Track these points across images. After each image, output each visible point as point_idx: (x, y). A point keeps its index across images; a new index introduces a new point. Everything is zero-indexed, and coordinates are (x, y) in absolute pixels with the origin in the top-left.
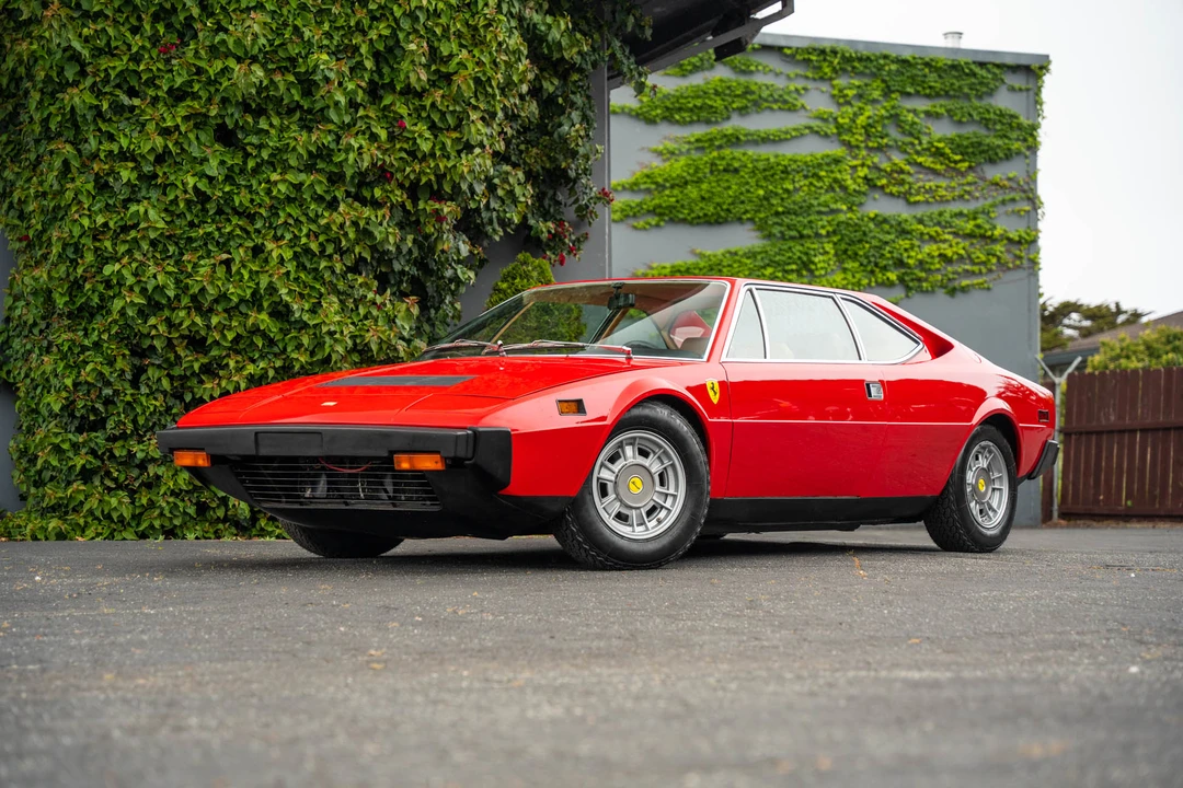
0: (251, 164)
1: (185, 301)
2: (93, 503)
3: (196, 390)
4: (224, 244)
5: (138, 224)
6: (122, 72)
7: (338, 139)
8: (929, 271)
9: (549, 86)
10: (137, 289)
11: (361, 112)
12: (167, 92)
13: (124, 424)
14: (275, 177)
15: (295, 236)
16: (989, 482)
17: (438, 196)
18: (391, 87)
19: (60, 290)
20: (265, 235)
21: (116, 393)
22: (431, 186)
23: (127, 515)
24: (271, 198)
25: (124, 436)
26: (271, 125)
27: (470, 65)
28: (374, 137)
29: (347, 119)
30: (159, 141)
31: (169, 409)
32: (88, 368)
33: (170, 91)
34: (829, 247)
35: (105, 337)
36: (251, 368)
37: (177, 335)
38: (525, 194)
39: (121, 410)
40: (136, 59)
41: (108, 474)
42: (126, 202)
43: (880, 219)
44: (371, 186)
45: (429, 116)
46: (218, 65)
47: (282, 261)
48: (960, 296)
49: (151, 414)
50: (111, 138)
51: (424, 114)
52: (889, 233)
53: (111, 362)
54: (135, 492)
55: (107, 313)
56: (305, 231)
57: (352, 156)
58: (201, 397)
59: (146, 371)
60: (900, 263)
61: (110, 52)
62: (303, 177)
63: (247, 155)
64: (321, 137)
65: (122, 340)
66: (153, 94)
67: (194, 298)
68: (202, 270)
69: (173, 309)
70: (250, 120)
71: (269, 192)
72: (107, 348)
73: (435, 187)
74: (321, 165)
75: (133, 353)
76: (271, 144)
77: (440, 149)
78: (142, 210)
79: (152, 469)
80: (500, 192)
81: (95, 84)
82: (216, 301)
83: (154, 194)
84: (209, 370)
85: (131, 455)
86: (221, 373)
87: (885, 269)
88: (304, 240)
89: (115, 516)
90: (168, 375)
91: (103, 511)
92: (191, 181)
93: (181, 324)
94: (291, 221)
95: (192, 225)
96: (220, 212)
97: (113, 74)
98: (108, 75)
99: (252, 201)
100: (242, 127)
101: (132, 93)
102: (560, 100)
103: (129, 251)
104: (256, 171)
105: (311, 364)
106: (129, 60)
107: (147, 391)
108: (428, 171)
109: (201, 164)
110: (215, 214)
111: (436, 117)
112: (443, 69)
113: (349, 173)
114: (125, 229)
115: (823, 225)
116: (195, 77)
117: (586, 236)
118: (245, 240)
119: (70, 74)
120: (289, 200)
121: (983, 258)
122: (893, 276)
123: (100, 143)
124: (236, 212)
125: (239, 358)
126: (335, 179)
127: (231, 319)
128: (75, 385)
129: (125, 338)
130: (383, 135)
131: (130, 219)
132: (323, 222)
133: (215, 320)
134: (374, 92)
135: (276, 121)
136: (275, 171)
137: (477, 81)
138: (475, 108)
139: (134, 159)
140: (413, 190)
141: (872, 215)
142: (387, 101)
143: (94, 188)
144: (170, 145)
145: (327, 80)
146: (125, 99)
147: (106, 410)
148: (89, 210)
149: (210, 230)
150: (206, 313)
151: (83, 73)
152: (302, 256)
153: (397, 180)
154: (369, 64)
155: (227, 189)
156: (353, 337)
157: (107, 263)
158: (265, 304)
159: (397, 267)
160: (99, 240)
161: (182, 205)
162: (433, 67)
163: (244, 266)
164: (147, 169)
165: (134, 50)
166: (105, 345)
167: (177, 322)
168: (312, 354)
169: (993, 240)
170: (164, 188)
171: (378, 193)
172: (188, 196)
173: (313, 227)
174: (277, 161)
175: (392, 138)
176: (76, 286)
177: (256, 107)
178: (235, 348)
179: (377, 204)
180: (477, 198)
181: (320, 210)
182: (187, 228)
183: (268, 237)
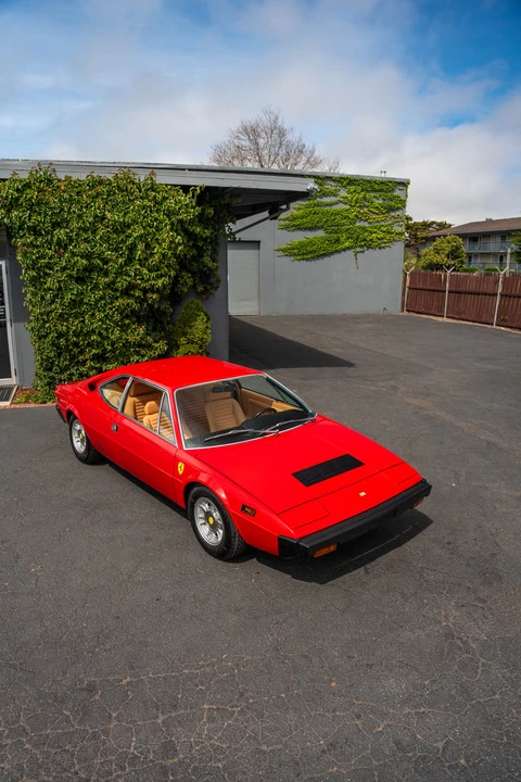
0: (89, 288)
3: (78, 358)
4: (82, 314)
6: (46, 263)
7: (117, 278)
8: (373, 242)
9: (200, 244)
13: (57, 370)
17: (153, 292)
18: (135, 259)
21: (54, 361)
26: (94, 275)
28: (130, 276)
30: (58, 285)
31: (70, 364)
33: (61, 268)
34: (345, 235)
36: (94, 351)
37: (70, 343)
39: (56, 365)
40: (50, 258)
42: (50, 304)
43: (360, 227)
45: (148, 267)
46: (76, 258)
48: (382, 249)
49: (65, 366)
52: (362, 231)
58: (80, 360)
60: (365, 240)
61: (43, 257)
63: (88, 285)
64: (110, 278)
66: (56, 269)
67: (73, 332)
68: (75, 323)
69: (67, 336)
70: (88, 274)
71: (94, 297)
73: (151, 289)
74: (112, 286)
75: (58, 348)
76: (94, 282)
77: (152, 278)
78: (55, 306)
81: (38, 267)
83: (59, 300)
84: (82, 352)
86: (85, 353)
87: (361, 242)
88: (107, 311)
92: (69, 296)
93: (70, 340)
94: (103, 305)
95: (72, 309)
98: (42, 264)
99: (89, 300)
100: (86, 277)
101: (50, 269)
103: (52, 319)
104: (91, 290)
105: (112, 349)
106: (48, 259)
107: (63, 360)
108: (149, 285)
109: (72, 290)
110: (78, 305)
112: (152, 252)
113: (121, 288)
114: (51, 312)
115: (343, 229)
116: (69, 263)
117: (218, 287)
118: (89, 312)
121: (389, 238)
122: (363, 244)
124: (85, 303)
126: (117, 290)
127: (86, 338)
130: (133, 274)
132: (114, 305)
134: (130, 260)
135: (96, 274)
137: (163, 255)
140: (145, 291)
141: (357, 226)
143: (41, 299)
144: (62, 285)
146: (48, 271)
149: (77, 310)
151: (35, 264)
153: (138, 288)
160: (43, 316)
161: (67, 303)
162: (149, 252)
165: (50, 255)
171: (132, 293)
173: (111, 306)
174: (96, 287)
175: (136, 275)
177: (89, 269)
178: (89, 345)
179: (133, 296)
180: (166, 291)
181: (113, 301)
182: (70, 310)
183: (96, 311)
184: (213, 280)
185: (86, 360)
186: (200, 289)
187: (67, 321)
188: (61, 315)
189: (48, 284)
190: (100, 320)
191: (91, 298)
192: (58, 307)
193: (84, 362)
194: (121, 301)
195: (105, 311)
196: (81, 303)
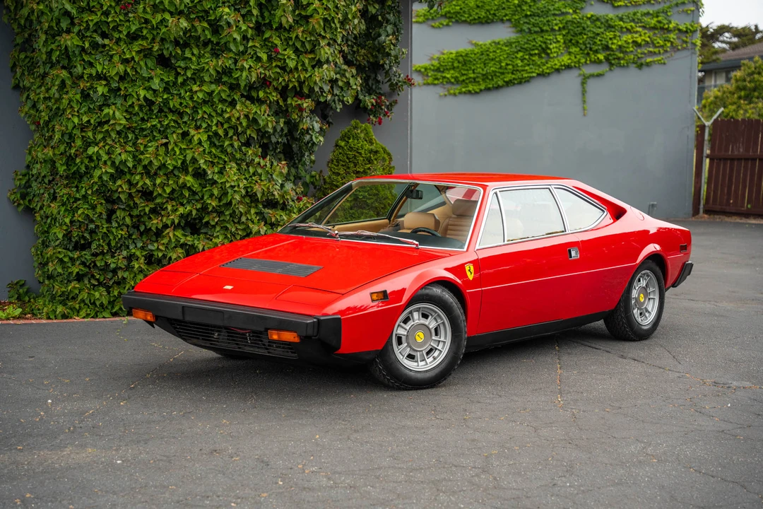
0: (180, 80)
1: (140, 169)
2: (84, 295)
3: (147, 223)
4: (164, 131)
5: (109, 121)
6: (97, 22)
7: (236, 62)
8: (625, 53)
9: (373, 9)
10: (109, 163)
11: (250, 44)
12: (126, 36)
13: (103, 246)
14: (195, 88)
15: (209, 125)
16: (647, 294)
17: (300, 94)
18: (269, 26)
19: (60, 162)
20: (189, 125)
21: (97, 227)
22: (296, 89)
23: (105, 302)
24: (193, 101)
25: (103, 253)
26: (193, 54)
27: (321, 11)
28: (259, 59)
29: (241, 48)
30: (121, 68)
31: (130, 236)
32: (80, 212)
33: (128, 35)
34: (560, 38)
35: (89, 192)
36: (181, 210)
37: (135, 190)
38: (356, 83)
39: (100, 237)
40: (106, 14)
41: (93, 276)
42: (101, 107)
43: (594, 18)
44: (257, 90)
45: (294, 44)
46: (159, 17)
47: (200, 143)
48: (645, 69)
49: (119, 239)
50: (91, 65)
51: (291, 43)
52: (600, 28)
53: (94, 208)
54: (110, 287)
55: (90, 176)
56: (215, 122)
57: (244, 74)
58: (150, 228)
59: (115, 212)
60: (607, 48)
61: (90, 10)
62: (213, 87)
63: (178, 74)
64: (225, 61)
65: (100, 193)
66: (117, 36)
67: (145, 167)
68: (150, 149)
69: (133, 174)
70: (179, 52)
71: (191, 98)
72: (91, 199)
73: (298, 89)
74: (225, 79)
75: (107, 201)
76: (193, 67)
77: (301, 65)
78: (111, 112)
79: (120, 274)
80: (340, 83)
81: (80, 31)
82: (159, 168)
83: (119, 102)
84: (155, 211)
85: (107, 265)
86: (163, 213)
87: (596, 52)
88: (214, 128)
89: (98, 303)
90: (130, 215)
91: (90, 300)
92: (142, 93)
93: (137, 183)
94: (206, 116)
95: (143, 120)
96: (161, 111)
97: (91, 24)
98: (88, 25)
99: (181, 104)
100: (174, 57)
101: (104, 35)
102: (380, 18)
103: (104, 138)
104: (183, 84)
105: (219, 206)
106: (102, 14)
107: (117, 225)
108: (294, 80)
109: (149, 82)
110: (158, 112)
111: (298, 45)
112: (303, 13)
113: (243, 84)
114: (101, 124)
115: (557, 23)
116: (144, 25)
117: (396, 102)
118: (177, 128)
119: (64, 25)
120: (205, 102)
121: (662, 43)
122: (601, 57)
123: (84, 68)
124: (171, 110)
125: (174, 204)
126: (234, 87)
127: (168, 179)
128: (71, 222)
129: (102, 193)
130: (264, 57)
131: (104, 117)
132: (227, 116)
133: (158, 181)
134: (259, 29)
135: (196, 51)
136: (195, 83)
137: (325, 20)
138: (324, 37)
139: (105, 79)
140: (284, 92)
141: (589, 16)
142: (267, 35)
143: (81, 97)
144: (129, 70)
145: (229, 24)
146: (99, 40)
147: (91, 237)
148: (78, 112)
149: (154, 123)
150: (153, 177)
151: (73, 24)
152: (213, 138)
153: (274, 86)
154: (255, 12)
155: (165, 97)
156: (246, 188)
157: (90, 146)
158: (190, 169)
159: (274, 140)
160: (85, 132)
161: (136, 108)
162: (297, 12)
163: (176, 145)
164: (114, 85)
165: (105, 8)
166: (90, 197)
167: (135, 182)
168: (220, 200)
169: (668, 30)
170: (125, 97)
171: (261, 94)
172: (140, 102)
173: (220, 119)
174: (197, 77)
175: (270, 58)
176: (70, 160)
177: (183, 43)
178: (171, 197)
179: (261, 101)
180: (325, 95)
181: (224, 108)
182: (140, 122)
183: (191, 127)
185: (166, 226)
186: (371, 101)
193: (159, 234)
195: (209, 127)
196: (164, 108)
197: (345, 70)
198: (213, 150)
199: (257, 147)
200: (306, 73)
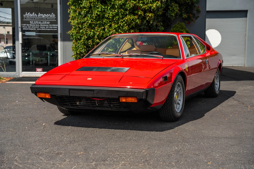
0: (109, 8)
10: (86, 35)
14: (113, 10)
17: (150, 12)
30: (89, 4)
32: (79, 50)
37: (95, 43)
38: (177, 9)
42: (84, 17)
44: (136, 10)
53: (83, 49)
56: (120, 21)
57: (129, 5)
62: (119, 10)
63: (108, 6)
65: (85, 44)
67: (97, 36)
68: (99, 30)
69: (94, 38)
71: (112, 13)
72: (82, 46)
74: (123, 7)
75: (87, 47)
76: (112, 3)
77: (150, 2)
78: (86, 19)
80: (171, 9)
82: (102, 36)
88: (120, 23)
92: (96, 12)
94: (117, 19)
95: (97, 21)
103: (85, 27)
104: (110, 9)
108: (147, 7)
109: (98, 9)
113: (128, 9)
114: (84, 22)
117: (198, 17)
118: (108, 24)
120: (116, 15)
123: (79, 5)
124: (106, 18)
125: (107, 48)
126: (126, 10)
132: (124, 19)
139: (85, 8)
140: (145, 11)
143: (78, 14)
144: (92, 5)
148: (77, 19)
149: (100, 22)
150: (100, 39)
152: (120, 26)
153: (141, 9)
155: (104, 13)
157: (81, 29)
159: (142, 27)
160: (79, 25)
161: (94, 17)
163: (108, 29)
164: (88, 10)
167: (95, 41)
170: (91, 14)
171: (136, 12)
172: (95, 15)
173: (122, 20)
174: (113, 7)
179: (137, 14)
180: (159, 12)
181: (124, 17)
182: (96, 22)
183: (113, 23)
184: (195, 12)
186: (185, 16)
187: (93, 28)
188: (90, 25)
189: (83, 4)
190: (115, 29)
191: (110, 14)
192: (88, 20)
194: (128, 17)
195: (118, 23)
196: (103, 17)
197: (173, 5)
198: (120, 30)
199: (137, 30)
200: (152, 5)
